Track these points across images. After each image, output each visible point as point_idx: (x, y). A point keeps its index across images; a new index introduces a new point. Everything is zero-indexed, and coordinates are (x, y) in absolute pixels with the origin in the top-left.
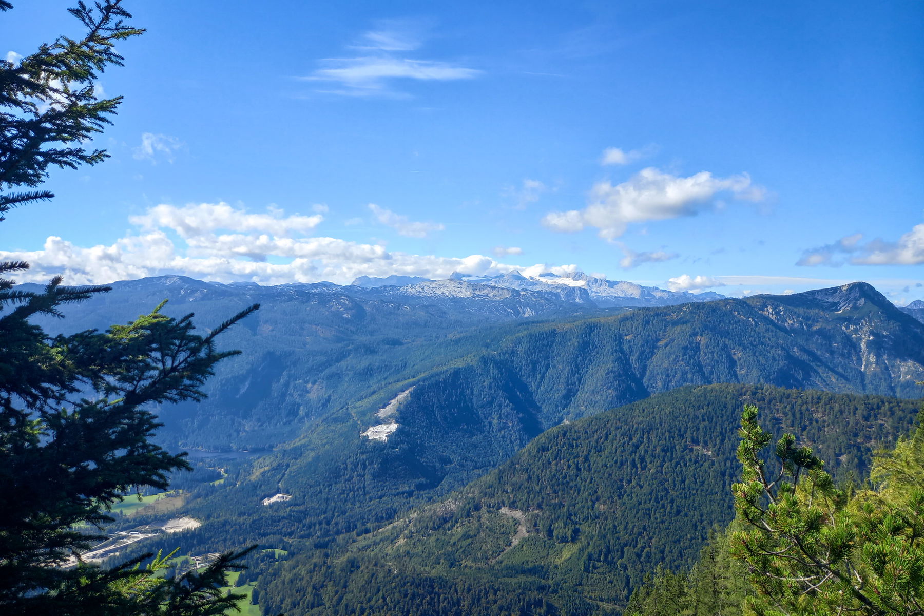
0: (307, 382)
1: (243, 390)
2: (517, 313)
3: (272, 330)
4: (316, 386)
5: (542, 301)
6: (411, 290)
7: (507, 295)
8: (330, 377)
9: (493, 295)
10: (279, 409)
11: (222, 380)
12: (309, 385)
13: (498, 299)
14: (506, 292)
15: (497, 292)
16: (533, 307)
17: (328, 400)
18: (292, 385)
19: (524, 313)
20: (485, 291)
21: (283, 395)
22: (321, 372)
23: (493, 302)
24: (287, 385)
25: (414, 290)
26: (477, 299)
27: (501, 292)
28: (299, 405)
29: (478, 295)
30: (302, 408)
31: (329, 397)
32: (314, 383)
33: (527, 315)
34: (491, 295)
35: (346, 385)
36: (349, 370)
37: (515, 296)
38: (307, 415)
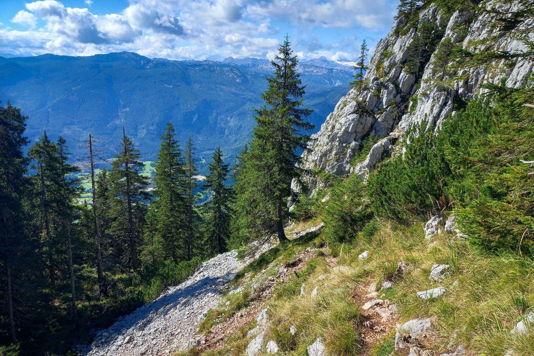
0: (227, 117)
1: (195, 119)
2: (331, 83)
3: (200, 87)
4: (232, 119)
5: (347, 76)
6: (266, 67)
7: (325, 72)
8: (240, 114)
9: (316, 72)
10: (215, 130)
11: (183, 113)
12: (229, 118)
13: (319, 74)
14: (324, 70)
15: (319, 70)
16: (341, 80)
17: (241, 127)
18: (219, 118)
19: (335, 83)
20: (311, 69)
21: (216, 123)
22: (234, 111)
23: (317, 76)
24: (216, 118)
25: (267, 67)
26: (306, 73)
27: (321, 70)
28: (225, 129)
29: (307, 72)
30: (226, 130)
31: (241, 125)
32: (231, 117)
33: (337, 85)
34: (315, 71)
35: (249, 119)
36: (250, 111)
37: (330, 73)
38: (230, 134)
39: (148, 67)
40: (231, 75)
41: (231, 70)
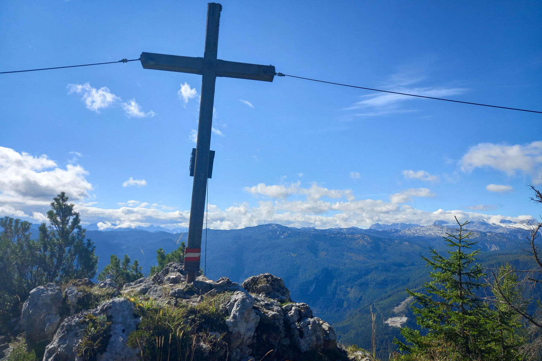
0: (347, 287)
1: (311, 290)
2: (485, 247)
3: (326, 255)
4: (353, 290)
5: (504, 240)
6: (408, 232)
7: (477, 235)
8: (361, 285)
10: (332, 302)
11: (300, 283)
12: (349, 289)
13: (471, 238)
14: (475, 233)
15: (469, 234)
16: (498, 244)
17: (361, 299)
18: (339, 288)
19: (491, 248)
21: (334, 294)
22: (356, 281)
24: (336, 288)
25: (410, 232)
27: (472, 233)
28: (343, 301)
30: (345, 302)
31: (361, 297)
32: (352, 288)
33: (493, 249)
35: (371, 290)
36: (372, 281)
37: (483, 236)
38: (348, 307)
39: (282, 237)
40: (361, 242)
41: (362, 237)
